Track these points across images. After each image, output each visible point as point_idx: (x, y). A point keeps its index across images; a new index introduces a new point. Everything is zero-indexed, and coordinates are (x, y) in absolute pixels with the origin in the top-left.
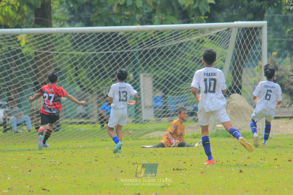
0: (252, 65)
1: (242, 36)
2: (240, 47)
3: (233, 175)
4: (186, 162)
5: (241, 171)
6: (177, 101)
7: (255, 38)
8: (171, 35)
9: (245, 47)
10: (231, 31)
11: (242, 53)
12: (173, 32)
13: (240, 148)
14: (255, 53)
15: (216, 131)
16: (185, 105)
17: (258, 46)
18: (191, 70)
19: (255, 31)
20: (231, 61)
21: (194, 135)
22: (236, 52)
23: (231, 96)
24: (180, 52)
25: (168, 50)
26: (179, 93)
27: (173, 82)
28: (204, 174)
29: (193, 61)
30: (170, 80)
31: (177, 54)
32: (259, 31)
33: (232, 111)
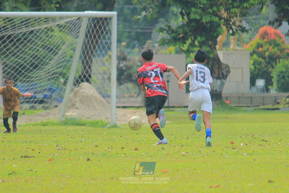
0: (101, 54)
1: (93, 25)
2: (91, 36)
3: (81, 164)
4: (34, 150)
5: (88, 159)
6: (27, 88)
7: (105, 29)
8: (22, 22)
9: (95, 37)
10: (81, 20)
11: (92, 42)
12: (24, 20)
13: (89, 136)
14: (105, 43)
15: (65, 119)
16: (35, 93)
17: (108, 36)
18: (41, 57)
19: (104, 21)
20: (82, 50)
21: (43, 123)
22: (87, 42)
23: (80, 85)
24: (30, 40)
25: (19, 37)
26: (29, 81)
27: (23, 69)
28: (52, 162)
29: (44, 49)
30: (20, 67)
31: (28, 42)
32: (109, 21)
33: (81, 100)
